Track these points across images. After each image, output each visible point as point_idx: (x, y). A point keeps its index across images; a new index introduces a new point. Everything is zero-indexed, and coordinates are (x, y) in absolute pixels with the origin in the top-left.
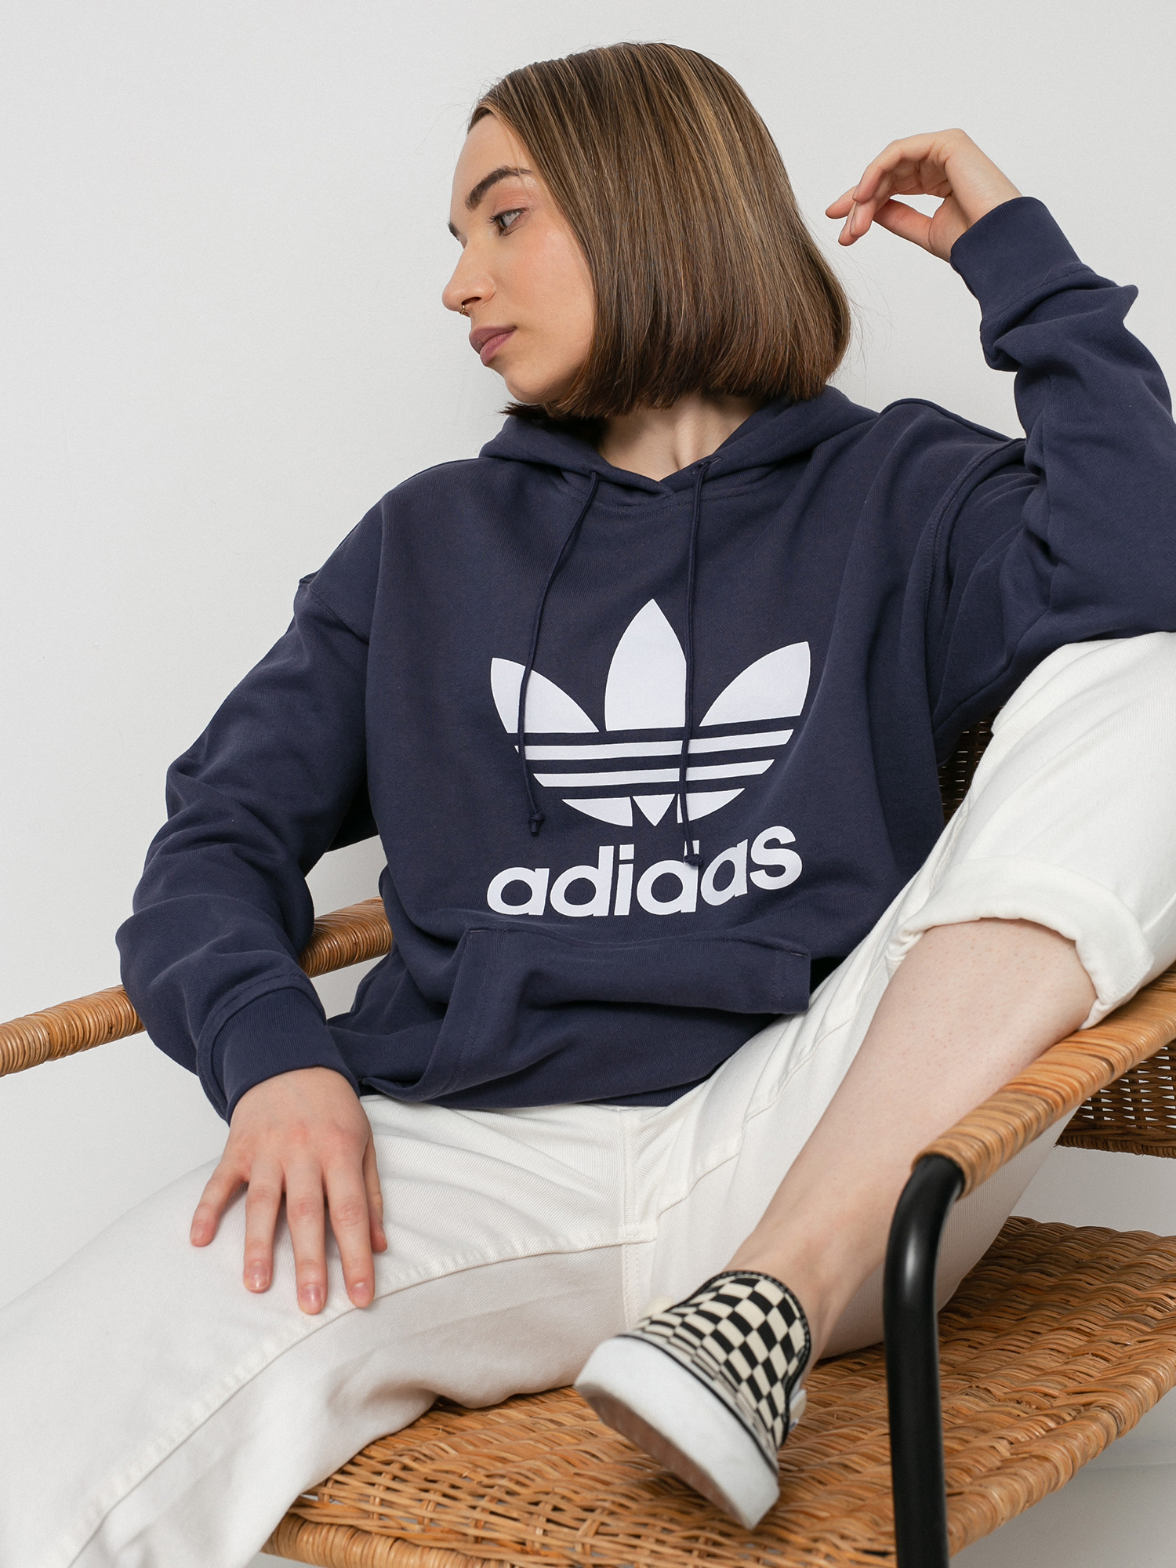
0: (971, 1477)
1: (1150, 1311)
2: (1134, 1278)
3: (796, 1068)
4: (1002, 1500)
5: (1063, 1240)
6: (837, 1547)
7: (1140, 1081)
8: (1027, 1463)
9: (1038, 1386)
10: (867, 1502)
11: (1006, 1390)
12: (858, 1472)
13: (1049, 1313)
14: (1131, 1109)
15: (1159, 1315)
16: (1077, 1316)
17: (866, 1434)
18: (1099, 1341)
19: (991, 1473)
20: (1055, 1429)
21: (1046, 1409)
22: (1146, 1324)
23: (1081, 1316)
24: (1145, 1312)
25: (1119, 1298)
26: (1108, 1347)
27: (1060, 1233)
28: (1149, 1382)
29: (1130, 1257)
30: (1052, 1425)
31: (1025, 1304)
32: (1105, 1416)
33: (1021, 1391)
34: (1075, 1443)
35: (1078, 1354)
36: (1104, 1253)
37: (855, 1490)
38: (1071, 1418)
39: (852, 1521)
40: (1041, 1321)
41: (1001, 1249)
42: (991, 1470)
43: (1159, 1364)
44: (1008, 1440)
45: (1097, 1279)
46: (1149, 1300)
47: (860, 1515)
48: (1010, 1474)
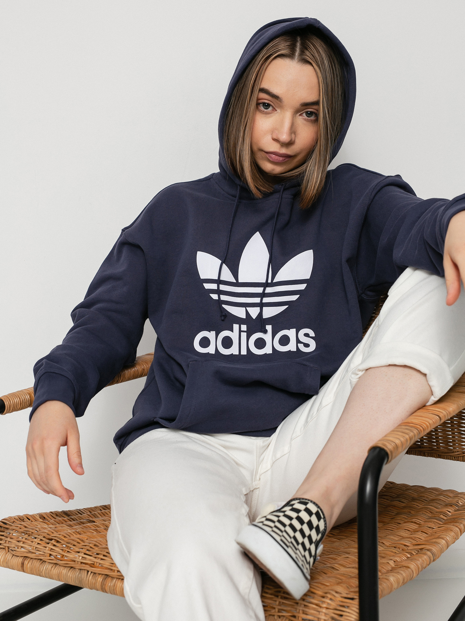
0: (381, 573)
1: (442, 516)
2: (435, 504)
3: (311, 420)
4: (394, 581)
5: (407, 490)
6: (335, 596)
7: (439, 430)
8: (402, 569)
9: (403, 542)
10: (343, 580)
11: (390, 543)
12: (338, 570)
13: (403, 516)
14: (435, 441)
15: (445, 518)
16: (414, 517)
17: (339, 557)
18: (424, 526)
19: (388, 572)
20: (410, 557)
21: (405, 550)
22: (440, 521)
23: (416, 518)
24: (440, 517)
25: (429, 511)
26: (427, 529)
27: (405, 487)
28: (444, 541)
29: (433, 497)
30: (409, 556)
31: (394, 513)
32: (429, 553)
33: (395, 544)
34: (419, 562)
35: (416, 531)
36: (423, 495)
37: (338, 576)
38: (416, 554)
39: (339, 586)
40: (400, 519)
41: (383, 493)
42: (388, 571)
43: (447, 535)
44: (393, 561)
45: (421, 504)
46: (441, 512)
47: (342, 584)
48: (396, 572)
